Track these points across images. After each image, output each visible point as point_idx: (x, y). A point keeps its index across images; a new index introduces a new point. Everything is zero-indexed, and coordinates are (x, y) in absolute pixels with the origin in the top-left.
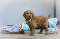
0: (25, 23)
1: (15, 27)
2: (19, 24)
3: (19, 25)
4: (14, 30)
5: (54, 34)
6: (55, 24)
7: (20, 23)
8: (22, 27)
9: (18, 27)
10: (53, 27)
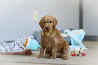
0: (32, 38)
1: (16, 44)
2: (22, 39)
3: (22, 41)
4: (13, 49)
5: (78, 55)
6: (80, 40)
7: (24, 37)
8: (26, 44)
9: (20, 44)
10: (77, 45)
